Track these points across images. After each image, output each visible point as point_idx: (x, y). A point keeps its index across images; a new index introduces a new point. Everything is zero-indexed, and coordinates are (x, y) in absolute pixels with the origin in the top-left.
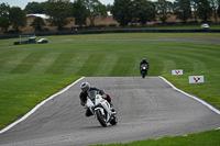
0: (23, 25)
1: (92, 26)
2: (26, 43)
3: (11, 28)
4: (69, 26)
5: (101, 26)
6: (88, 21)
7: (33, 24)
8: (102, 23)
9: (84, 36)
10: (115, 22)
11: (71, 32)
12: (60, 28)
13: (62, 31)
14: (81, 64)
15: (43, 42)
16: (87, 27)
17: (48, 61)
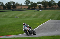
0: (36, 7)
1: (53, 8)
2: (37, 11)
3: (33, 7)
4: (47, 7)
5: (55, 8)
6: (52, 7)
7: (39, 7)
8: (55, 7)
9: (51, 10)
10: (58, 7)
11: (47, 9)
12: (45, 8)
13: (46, 8)
14: (50, 17)
15: (41, 11)
16: (52, 8)
17: (42, 16)
